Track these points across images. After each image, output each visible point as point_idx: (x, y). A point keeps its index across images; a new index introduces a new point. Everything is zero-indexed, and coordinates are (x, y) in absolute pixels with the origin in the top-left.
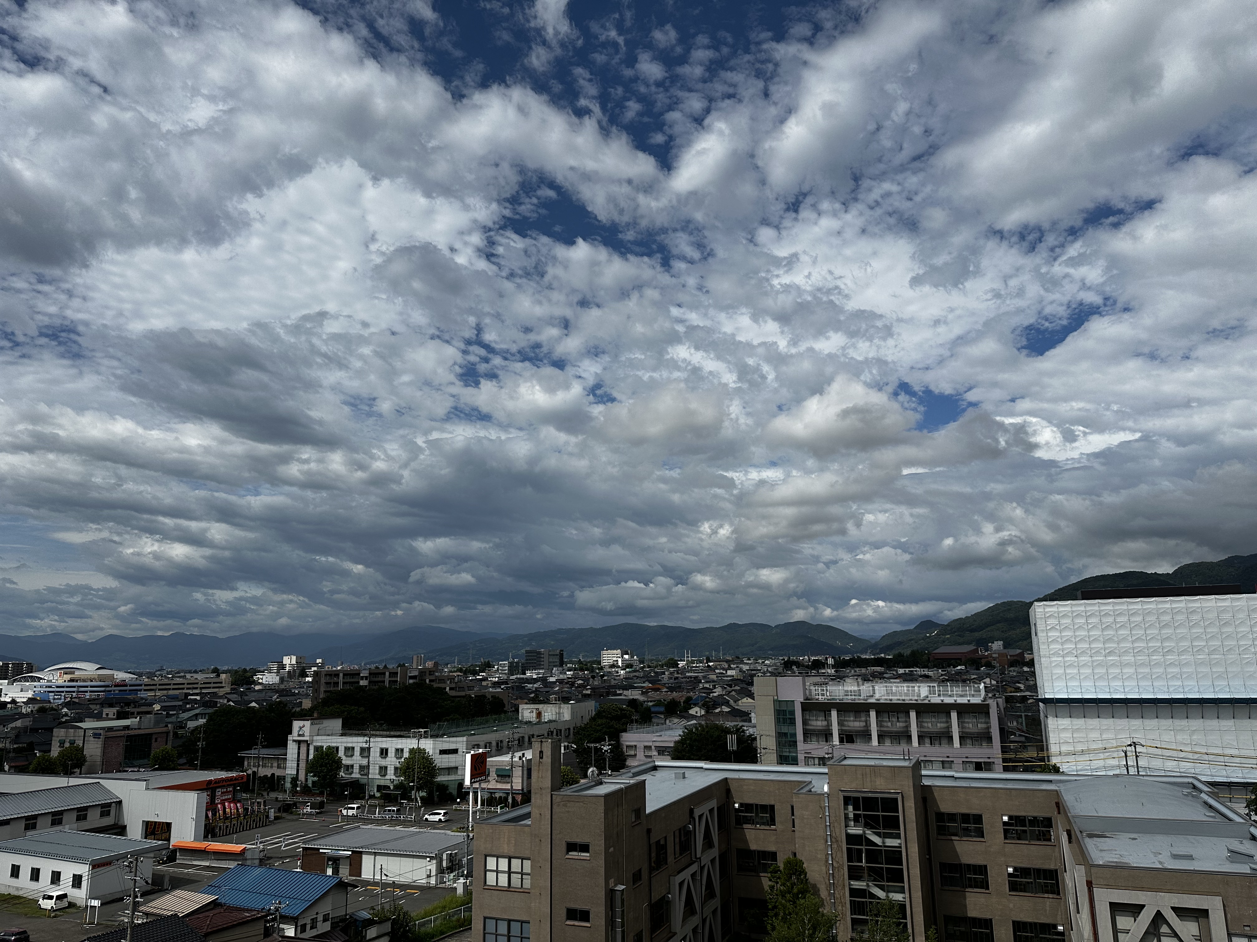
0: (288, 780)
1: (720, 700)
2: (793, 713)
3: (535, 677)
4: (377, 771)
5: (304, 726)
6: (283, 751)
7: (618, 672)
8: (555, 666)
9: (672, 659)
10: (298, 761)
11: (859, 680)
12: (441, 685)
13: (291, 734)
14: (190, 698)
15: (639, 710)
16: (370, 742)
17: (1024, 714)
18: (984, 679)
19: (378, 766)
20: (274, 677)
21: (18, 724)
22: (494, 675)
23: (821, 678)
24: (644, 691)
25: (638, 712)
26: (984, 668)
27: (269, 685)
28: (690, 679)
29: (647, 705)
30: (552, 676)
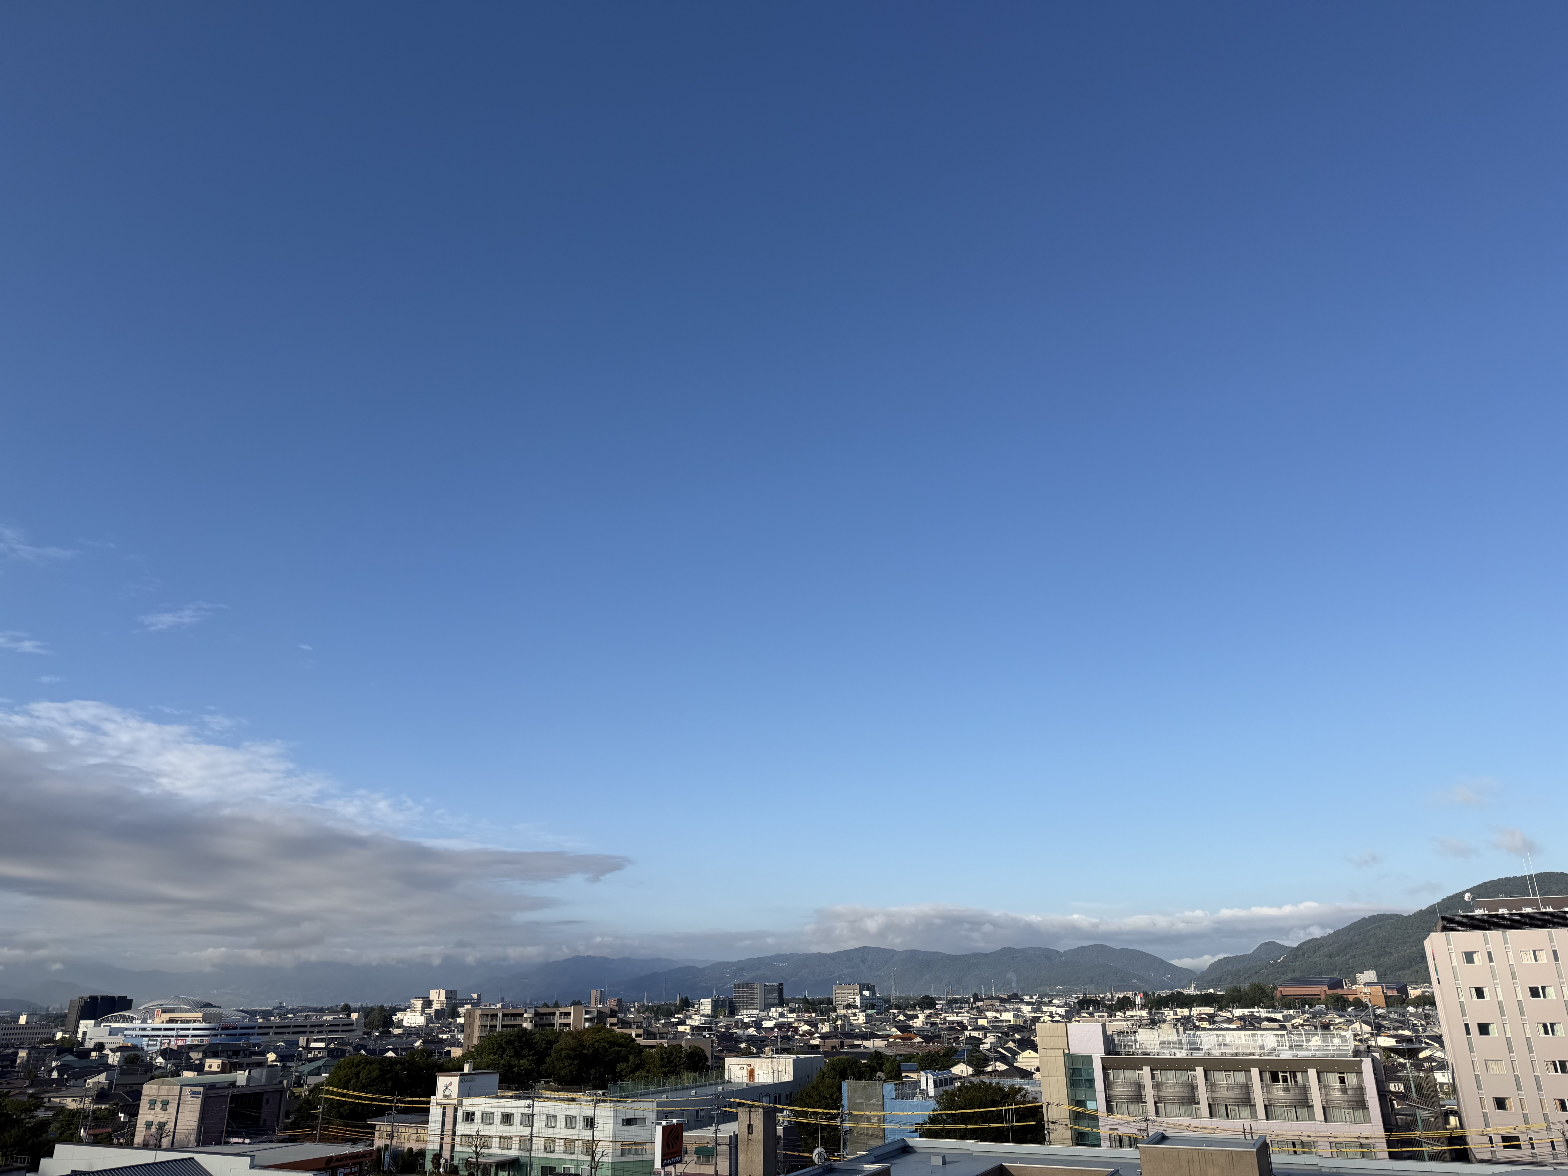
0: (429, 1156)
1: (992, 1055)
2: (1090, 1070)
3: (746, 1020)
4: (542, 1147)
5: (451, 1084)
6: (423, 1118)
7: (855, 1015)
8: (773, 1006)
9: (926, 997)
10: (442, 1131)
11: (1179, 1025)
12: (626, 1030)
13: (434, 1095)
14: (313, 1045)
15: (884, 1068)
16: (533, 1107)
17: (1412, 1074)
18: (1354, 1023)
19: (543, 1139)
20: (417, 1017)
21: (102, 1077)
22: (693, 1017)
23: (1129, 1023)
24: (891, 1040)
25: (882, 1071)
26: (1353, 1008)
27: (412, 1027)
28: (952, 1025)
29: (895, 1060)
30: (769, 1020)
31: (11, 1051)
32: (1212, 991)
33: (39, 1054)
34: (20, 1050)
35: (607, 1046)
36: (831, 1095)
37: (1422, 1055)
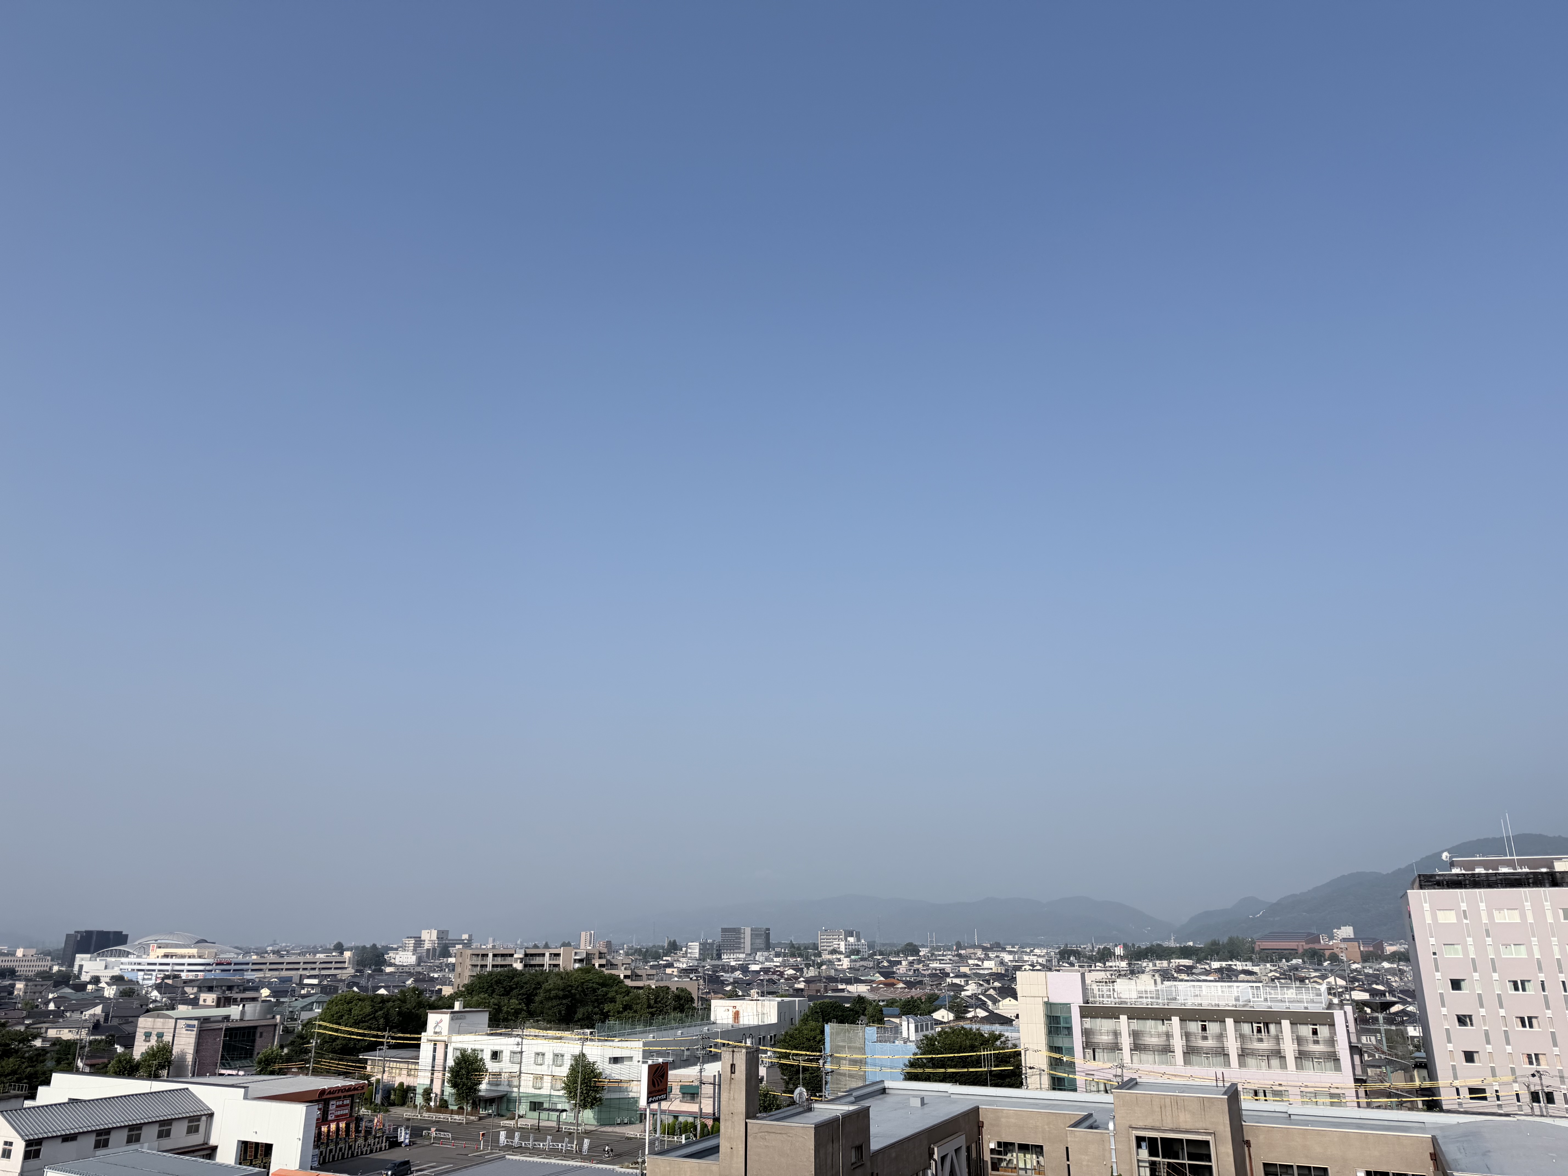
0: (420, 1091)
1: (973, 1001)
2: (1068, 1019)
3: (733, 963)
4: (531, 1084)
5: (441, 1021)
6: (414, 1054)
7: (839, 960)
8: (759, 950)
9: (910, 944)
10: (433, 1067)
11: (1157, 975)
12: (613, 972)
13: (425, 1031)
14: (306, 981)
15: (866, 1012)
16: (522, 1045)
17: (1383, 1027)
18: (1328, 977)
19: (532, 1076)
20: (409, 956)
21: (98, 1010)
22: (681, 959)
23: (1108, 973)
24: (874, 985)
25: (865, 1015)
26: (1329, 962)
27: (404, 966)
28: (934, 971)
29: (877, 1005)
30: (756, 964)
31: (8, 983)
32: (1191, 944)
33: (36, 986)
34: (17, 982)
35: (595, 986)
36: (815, 1038)
37: (1395, 1009)
